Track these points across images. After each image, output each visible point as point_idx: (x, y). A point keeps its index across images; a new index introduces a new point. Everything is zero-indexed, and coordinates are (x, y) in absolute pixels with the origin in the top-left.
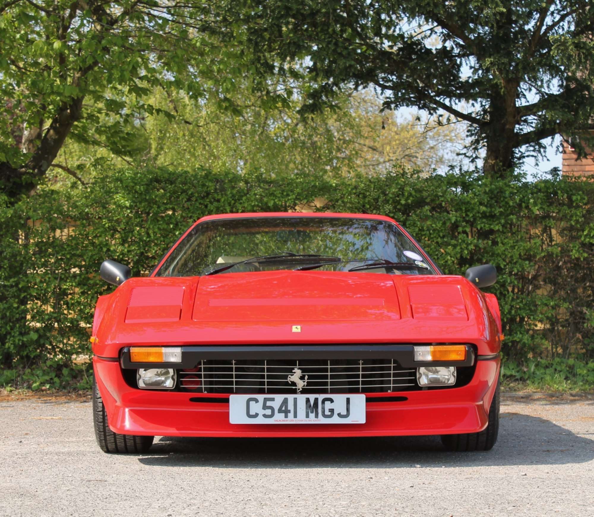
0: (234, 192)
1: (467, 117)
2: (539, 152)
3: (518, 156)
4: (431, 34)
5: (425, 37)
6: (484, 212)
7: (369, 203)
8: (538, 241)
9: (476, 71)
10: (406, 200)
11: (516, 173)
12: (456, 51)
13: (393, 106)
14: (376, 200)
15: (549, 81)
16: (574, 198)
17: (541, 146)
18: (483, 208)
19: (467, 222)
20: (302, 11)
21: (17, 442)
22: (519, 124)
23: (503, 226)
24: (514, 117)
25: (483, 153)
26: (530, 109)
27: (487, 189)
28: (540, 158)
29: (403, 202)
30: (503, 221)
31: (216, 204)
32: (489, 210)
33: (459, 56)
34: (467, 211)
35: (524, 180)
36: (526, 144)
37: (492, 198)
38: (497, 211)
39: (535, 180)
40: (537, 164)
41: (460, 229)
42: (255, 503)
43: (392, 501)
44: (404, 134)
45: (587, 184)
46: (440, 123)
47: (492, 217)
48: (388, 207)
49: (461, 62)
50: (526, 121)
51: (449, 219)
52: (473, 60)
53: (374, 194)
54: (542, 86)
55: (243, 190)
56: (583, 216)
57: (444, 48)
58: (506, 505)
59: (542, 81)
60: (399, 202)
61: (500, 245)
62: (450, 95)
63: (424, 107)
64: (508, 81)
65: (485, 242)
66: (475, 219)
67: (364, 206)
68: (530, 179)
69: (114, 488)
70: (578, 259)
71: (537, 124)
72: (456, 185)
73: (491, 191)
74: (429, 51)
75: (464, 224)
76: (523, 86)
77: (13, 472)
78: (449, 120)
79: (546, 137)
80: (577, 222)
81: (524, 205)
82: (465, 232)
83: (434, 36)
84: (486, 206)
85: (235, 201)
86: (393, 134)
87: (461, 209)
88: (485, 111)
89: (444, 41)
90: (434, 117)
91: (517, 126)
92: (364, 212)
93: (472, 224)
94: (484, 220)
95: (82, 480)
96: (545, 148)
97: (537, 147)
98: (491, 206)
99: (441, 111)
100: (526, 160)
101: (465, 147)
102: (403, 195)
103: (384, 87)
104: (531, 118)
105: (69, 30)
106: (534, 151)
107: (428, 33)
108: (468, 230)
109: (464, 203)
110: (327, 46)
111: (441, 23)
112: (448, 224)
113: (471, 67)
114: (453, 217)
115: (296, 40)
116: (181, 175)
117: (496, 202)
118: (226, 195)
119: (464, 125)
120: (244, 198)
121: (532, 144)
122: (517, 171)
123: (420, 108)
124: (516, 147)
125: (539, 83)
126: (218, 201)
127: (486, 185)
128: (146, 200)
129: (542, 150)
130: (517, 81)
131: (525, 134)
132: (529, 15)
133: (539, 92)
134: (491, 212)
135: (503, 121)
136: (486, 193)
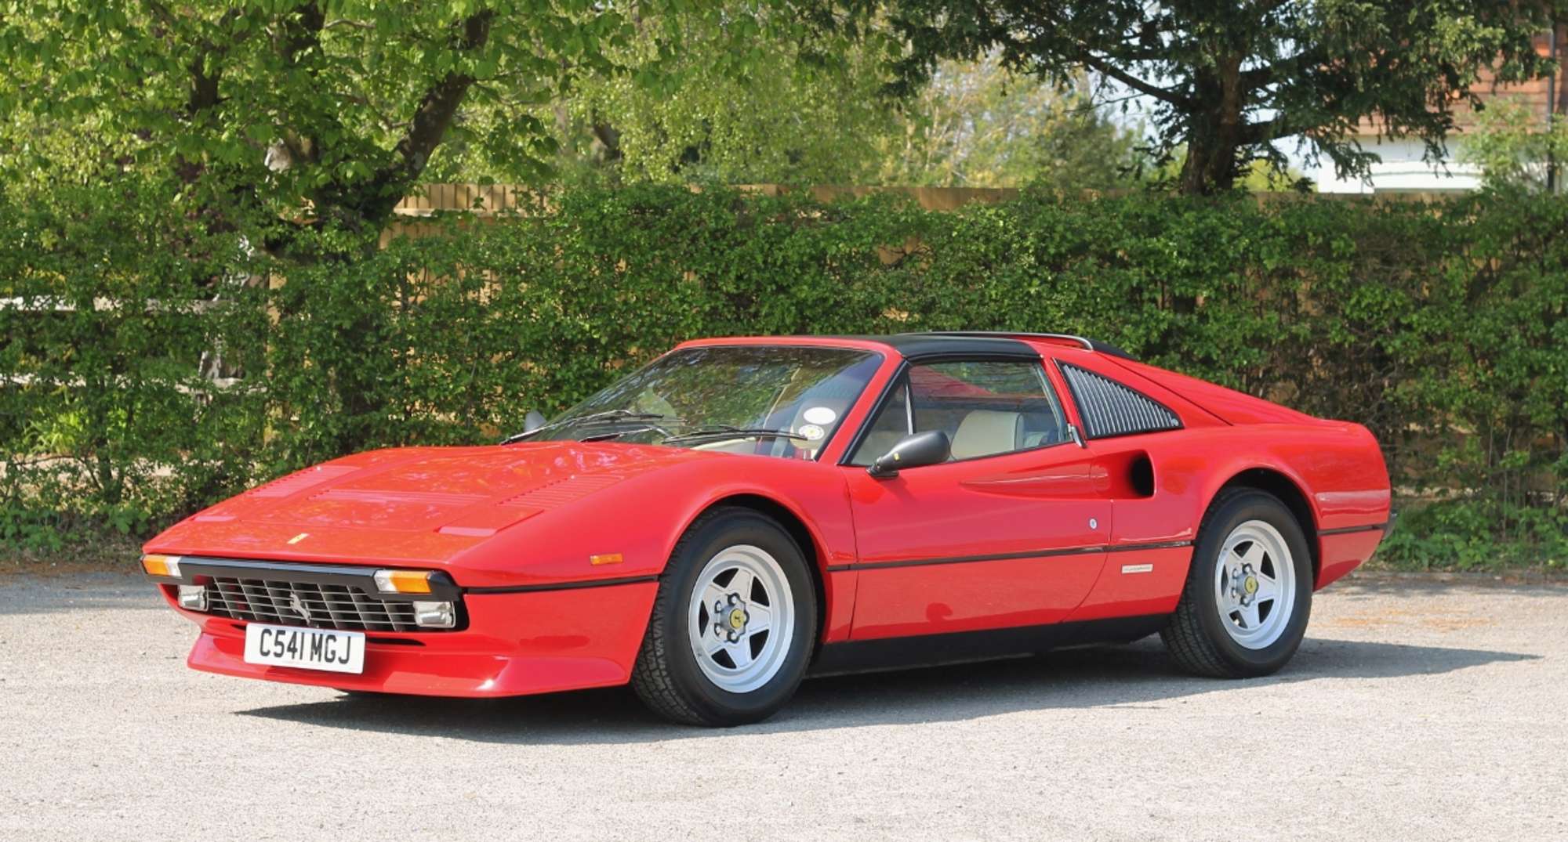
6: (1186, 268)
10: (1057, 247)
16: (1334, 244)
18: (1184, 262)
19: (1157, 283)
23: (1217, 290)
25: (1181, 150)
27: (1191, 231)
30: (1216, 283)
32: (1194, 263)
34: (1157, 265)
37: (1198, 245)
38: (1208, 266)
41: (1146, 295)
47: (1198, 275)
51: (1129, 280)
56: (1349, 274)
60: (1045, 251)
61: (1212, 321)
66: (1170, 280)
70: (1340, 345)
73: (1198, 233)
75: (1152, 286)
79: (1288, 134)
80: (1339, 283)
81: (1251, 256)
82: (1153, 300)
84: (1189, 258)
87: (1148, 263)
94: (1186, 280)
98: (1197, 258)
100: (1254, 164)
108: (1158, 296)
112: (1126, 287)
114: (1135, 275)
117: (1206, 250)
120: (787, 241)
124: (1238, 143)
134: (1196, 267)
135: (1218, 111)
136: (1189, 236)
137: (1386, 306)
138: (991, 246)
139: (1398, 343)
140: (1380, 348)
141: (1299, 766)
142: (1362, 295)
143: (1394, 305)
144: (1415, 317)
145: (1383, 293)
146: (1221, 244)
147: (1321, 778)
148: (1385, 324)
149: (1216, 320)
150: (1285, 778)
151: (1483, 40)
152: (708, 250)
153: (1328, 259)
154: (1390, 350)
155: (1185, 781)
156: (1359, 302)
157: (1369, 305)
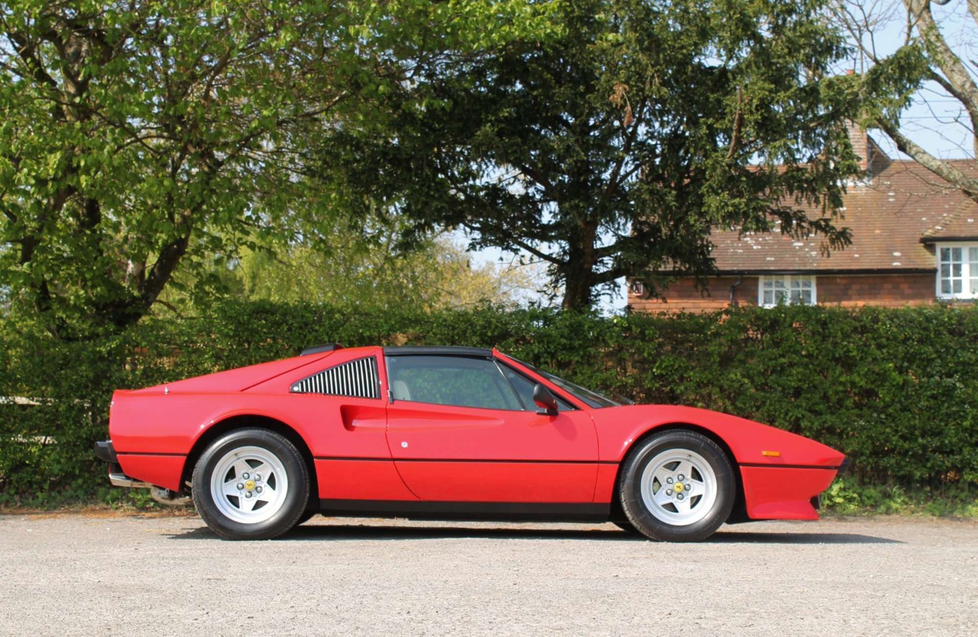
0: (332, 322)
1: (548, 258)
2: (614, 290)
3: (594, 293)
4: (514, 182)
5: (509, 184)
6: (565, 345)
7: (458, 335)
8: (614, 372)
9: (555, 215)
10: (492, 332)
11: (593, 309)
12: (538, 197)
13: (478, 247)
14: (465, 332)
15: (625, 225)
16: (647, 332)
17: (616, 285)
18: (563, 341)
19: (549, 353)
20: (398, 156)
21: (133, 549)
22: (596, 264)
23: (582, 357)
24: (592, 257)
25: (562, 290)
26: (607, 251)
27: (568, 323)
28: (614, 296)
29: (489, 334)
30: (581, 353)
31: (314, 334)
32: (569, 342)
33: (540, 201)
34: (548, 343)
35: (600, 316)
36: (601, 282)
37: (571, 332)
38: (577, 343)
39: (611, 316)
40: (611, 302)
41: (542, 360)
42: (371, 597)
43: (500, 595)
44: (480, 280)
45: (659, 319)
46: (522, 263)
47: (571, 349)
48: (475, 339)
49: (542, 207)
50: (602, 262)
51: (532, 351)
52: (554, 206)
53: (463, 326)
54: (618, 229)
55: (339, 322)
56: (656, 349)
57: (527, 194)
58: (606, 598)
59: (619, 223)
60: (485, 334)
61: (579, 375)
62: (533, 236)
63: (508, 248)
64: (587, 224)
65: (565, 371)
66: (556, 351)
67: (453, 337)
68: (606, 315)
69: (234, 586)
70: (650, 389)
71: (613, 265)
72: (537, 318)
73: (571, 325)
74: (513, 196)
75: (545, 355)
76: (600, 229)
77: (135, 573)
78: (531, 259)
79: (621, 276)
80: (650, 354)
81: (601, 338)
82: (546, 363)
83: (517, 183)
84: (566, 338)
85: (333, 331)
86: (470, 279)
87: (543, 342)
88: (565, 253)
89: (526, 188)
90: (518, 258)
91: (594, 266)
92: (453, 343)
93: (553, 355)
94: (564, 352)
95: (202, 579)
96: (619, 287)
97: (612, 286)
98: (571, 339)
99: (523, 251)
100: (601, 297)
101: (546, 285)
102: (490, 328)
103: (472, 228)
104: (606, 259)
105: (179, 171)
106: (609, 289)
107: (512, 180)
108: (549, 360)
109: (546, 336)
110: (420, 189)
111: (525, 171)
112: (531, 355)
113: (551, 212)
114: (536, 348)
115: (391, 182)
116: (282, 307)
117: (576, 335)
118: (324, 326)
119: (546, 265)
120: (341, 329)
121: (608, 283)
122: (594, 308)
123: (503, 249)
124: (593, 285)
125: (616, 226)
126: (316, 331)
127: (567, 320)
128: (248, 329)
129: (616, 289)
130: (595, 225)
131: (601, 274)
132: (607, 165)
133: (616, 235)
134: (570, 344)
135: (582, 261)
136: (566, 326)
137: (676, 367)
138: (456, 332)
139: (682, 388)
140: (672, 391)
141: (658, 612)
142: (663, 361)
143: (680, 366)
144: (692, 373)
145: (674, 360)
146: (584, 331)
147: (681, 620)
148: (676, 377)
149: (582, 374)
150: (648, 621)
151: (733, 205)
152: (297, 334)
153: (643, 340)
154: (679, 391)
155: (558, 623)
156: (661, 364)
157: (666, 366)
